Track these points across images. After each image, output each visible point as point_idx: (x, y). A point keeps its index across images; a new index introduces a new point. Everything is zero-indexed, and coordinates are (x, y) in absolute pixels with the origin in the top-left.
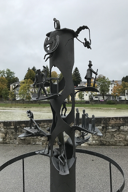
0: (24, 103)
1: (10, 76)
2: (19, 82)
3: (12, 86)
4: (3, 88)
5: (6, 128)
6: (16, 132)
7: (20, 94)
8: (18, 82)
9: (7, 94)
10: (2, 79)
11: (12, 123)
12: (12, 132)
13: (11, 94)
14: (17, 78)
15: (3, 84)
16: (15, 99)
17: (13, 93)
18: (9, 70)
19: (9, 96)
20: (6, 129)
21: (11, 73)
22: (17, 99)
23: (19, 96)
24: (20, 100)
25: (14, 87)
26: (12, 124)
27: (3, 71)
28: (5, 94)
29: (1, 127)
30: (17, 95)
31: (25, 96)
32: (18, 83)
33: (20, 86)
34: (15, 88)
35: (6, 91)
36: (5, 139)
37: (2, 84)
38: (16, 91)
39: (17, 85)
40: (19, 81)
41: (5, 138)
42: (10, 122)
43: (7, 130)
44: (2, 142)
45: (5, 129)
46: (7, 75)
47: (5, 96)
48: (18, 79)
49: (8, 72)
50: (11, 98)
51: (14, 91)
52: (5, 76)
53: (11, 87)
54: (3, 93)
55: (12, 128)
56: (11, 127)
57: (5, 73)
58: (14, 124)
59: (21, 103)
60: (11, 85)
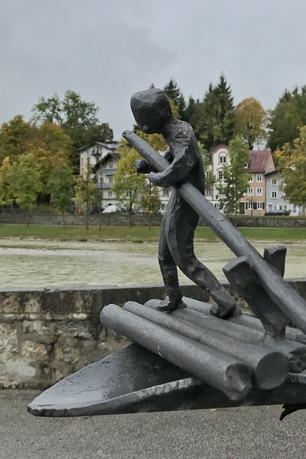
0: (132, 225)
1: (80, 120)
2: (115, 143)
3: (87, 159)
4: (51, 167)
5: (53, 321)
6: (96, 337)
7: (119, 189)
8: (111, 143)
9: (68, 189)
10: (50, 132)
11: (79, 297)
12: (77, 337)
13: (83, 189)
14: (105, 126)
15: (55, 152)
16: (97, 210)
17: (92, 186)
18: (74, 97)
19: (77, 199)
20: (53, 325)
21: (84, 106)
22: (108, 210)
23: (114, 196)
24: (118, 212)
25: (93, 162)
26: (79, 303)
27: (53, 100)
28: (61, 190)
29: (32, 317)
30: (106, 195)
31: (139, 198)
32: (110, 146)
33: (118, 157)
34: (97, 167)
35: (63, 176)
36: (47, 371)
37: (49, 149)
38: (102, 179)
39: (104, 153)
40: (112, 137)
41: (46, 366)
42: (70, 296)
43: (56, 330)
44: (37, 382)
45: (46, 323)
46: (68, 114)
47: (62, 195)
48: (111, 131)
49: (71, 103)
50: (84, 207)
51: (95, 180)
52: (62, 120)
53: (85, 162)
54: (52, 185)
55: (76, 322)
56: (75, 316)
57: (61, 106)
58: (85, 302)
59: (124, 224)
60: (84, 156)
